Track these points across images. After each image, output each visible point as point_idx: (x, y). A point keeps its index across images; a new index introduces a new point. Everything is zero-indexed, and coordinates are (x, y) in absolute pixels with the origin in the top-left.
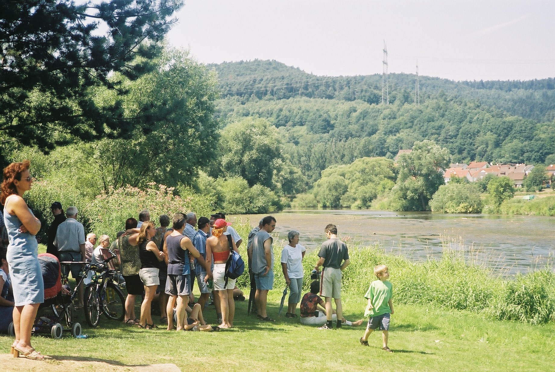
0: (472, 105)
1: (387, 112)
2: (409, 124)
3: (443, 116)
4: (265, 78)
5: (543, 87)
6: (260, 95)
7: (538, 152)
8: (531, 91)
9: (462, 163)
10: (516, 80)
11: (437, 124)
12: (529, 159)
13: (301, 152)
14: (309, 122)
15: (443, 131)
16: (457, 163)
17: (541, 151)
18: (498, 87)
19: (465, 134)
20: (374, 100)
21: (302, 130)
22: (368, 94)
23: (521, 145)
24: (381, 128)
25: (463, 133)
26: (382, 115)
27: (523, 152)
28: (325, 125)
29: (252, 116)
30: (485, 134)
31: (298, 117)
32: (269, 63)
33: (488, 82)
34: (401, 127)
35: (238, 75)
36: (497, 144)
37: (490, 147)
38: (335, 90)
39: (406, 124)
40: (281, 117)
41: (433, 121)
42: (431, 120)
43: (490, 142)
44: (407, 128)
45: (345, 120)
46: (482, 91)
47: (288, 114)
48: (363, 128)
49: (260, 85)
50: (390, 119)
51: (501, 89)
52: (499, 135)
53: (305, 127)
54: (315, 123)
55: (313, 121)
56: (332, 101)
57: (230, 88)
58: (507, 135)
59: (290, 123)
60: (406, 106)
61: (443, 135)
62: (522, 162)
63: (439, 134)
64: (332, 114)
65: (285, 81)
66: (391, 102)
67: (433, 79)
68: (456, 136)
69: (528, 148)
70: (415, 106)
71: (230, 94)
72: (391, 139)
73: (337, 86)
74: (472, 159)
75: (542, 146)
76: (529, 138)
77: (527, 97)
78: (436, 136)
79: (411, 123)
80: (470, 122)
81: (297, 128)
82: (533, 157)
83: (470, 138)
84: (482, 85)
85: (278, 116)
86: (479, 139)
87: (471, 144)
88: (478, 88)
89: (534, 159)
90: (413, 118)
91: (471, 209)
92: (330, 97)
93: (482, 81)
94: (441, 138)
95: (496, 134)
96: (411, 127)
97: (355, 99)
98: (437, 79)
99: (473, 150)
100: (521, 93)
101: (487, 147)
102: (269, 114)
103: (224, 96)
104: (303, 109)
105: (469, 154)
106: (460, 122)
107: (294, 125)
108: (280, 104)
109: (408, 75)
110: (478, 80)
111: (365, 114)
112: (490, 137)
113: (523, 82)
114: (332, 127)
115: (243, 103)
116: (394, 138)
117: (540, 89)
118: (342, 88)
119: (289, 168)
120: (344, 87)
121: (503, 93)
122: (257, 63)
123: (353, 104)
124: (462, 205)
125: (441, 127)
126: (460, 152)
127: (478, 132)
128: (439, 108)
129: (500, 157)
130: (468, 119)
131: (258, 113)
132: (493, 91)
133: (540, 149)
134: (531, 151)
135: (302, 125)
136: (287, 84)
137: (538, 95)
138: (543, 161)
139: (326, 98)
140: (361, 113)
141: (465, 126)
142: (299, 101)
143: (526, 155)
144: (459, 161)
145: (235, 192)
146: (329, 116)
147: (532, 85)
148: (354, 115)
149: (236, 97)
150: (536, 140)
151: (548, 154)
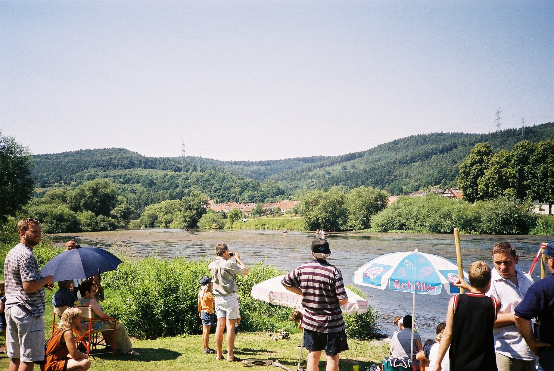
0: (229, 173)
1: (184, 176)
2: (196, 183)
3: (214, 178)
4: (118, 157)
5: (265, 165)
6: (115, 166)
7: (261, 197)
8: (259, 166)
10: (252, 161)
11: (211, 182)
12: (257, 201)
13: (136, 198)
14: (142, 181)
15: (214, 186)
16: (220, 203)
18: (243, 164)
19: (224, 188)
20: (178, 170)
21: (138, 186)
22: (174, 167)
23: (252, 194)
24: (180, 184)
26: (181, 178)
27: (253, 197)
28: (150, 183)
29: (110, 178)
30: (235, 188)
31: (136, 178)
32: (120, 149)
33: (238, 162)
34: (192, 184)
35: (102, 156)
36: (241, 193)
38: (156, 165)
39: (194, 183)
40: (126, 179)
41: (209, 181)
42: (207, 180)
43: (237, 193)
44: (195, 185)
45: (162, 180)
46: (236, 166)
47: (130, 177)
48: (171, 185)
49: (115, 161)
50: (186, 180)
51: (245, 165)
53: (140, 184)
54: (145, 182)
55: (144, 181)
56: (154, 170)
57: (97, 162)
58: (246, 189)
59: (131, 182)
60: (195, 173)
61: (213, 189)
62: (253, 202)
63: (211, 188)
64: (155, 177)
65: (129, 159)
66: (187, 171)
67: (210, 159)
68: (220, 189)
69: (256, 195)
70: (199, 173)
71: (97, 166)
72: (186, 190)
73: (157, 162)
74: (229, 201)
76: (257, 190)
77: (258, 169)
78: (210, 189)
79: (197, 182)
80: (227, 182)
81: (135, 185)
82: (259, 200)
83: (227, 190)
84: (236, 163)
85: (124, 178)
86: (232, 190)
87: (228, 193)
88: (233, 165)
89: (259, 201)
90: (198, 180)
91: (218, 227)
92: (154, 168)
93: (235, 161)
94: (213, 190)
95: (241, 188)
96: (197, 184)
97: (167, 169)
98: (213, 159)
99: (229, 196)
100: (255, 167)
102: (119, 177)
103: (94, 167)
104: (139, 174)
105: (227, 198)
106: (222, 182)
107: (133, 183)
108: (126, 171)
109: (197, 158)
110: (233, 160)
111: (172, 177)
112: (238, 190)
113: (256, 162)
114: (155, 184)
115: (105, 171)
116: (187, 190)
117: (264, 165)
118: (160, 164)
119: (126, 206)
120: (162, 163)
121: (246, 167)
122: (114, 149)
123: (166, 172)
124: (213, 225)
125: (212, 185)
126: (222, 198)
127: (231, 187)
128: (212, 174)
129: (243, 200)
130: (226, 180)
131: (113, 176)
132: (241, 167)
133: (262, 195)
134: (258, 197)
135: (138, 183)
136: (130, 161)
137: (263, 169)
138: (263, 202)
139: (151, 169)
140: (170, 177)
141: (225, 184)
142: (137, 170)
143: (255, 199)
144: (222, 202)
145: (87, 219)
146: (153, 178)
147: (260, 163)
148: (167, 177)
149: (101, 168)
150: (260, 191)
151: (266, 198)
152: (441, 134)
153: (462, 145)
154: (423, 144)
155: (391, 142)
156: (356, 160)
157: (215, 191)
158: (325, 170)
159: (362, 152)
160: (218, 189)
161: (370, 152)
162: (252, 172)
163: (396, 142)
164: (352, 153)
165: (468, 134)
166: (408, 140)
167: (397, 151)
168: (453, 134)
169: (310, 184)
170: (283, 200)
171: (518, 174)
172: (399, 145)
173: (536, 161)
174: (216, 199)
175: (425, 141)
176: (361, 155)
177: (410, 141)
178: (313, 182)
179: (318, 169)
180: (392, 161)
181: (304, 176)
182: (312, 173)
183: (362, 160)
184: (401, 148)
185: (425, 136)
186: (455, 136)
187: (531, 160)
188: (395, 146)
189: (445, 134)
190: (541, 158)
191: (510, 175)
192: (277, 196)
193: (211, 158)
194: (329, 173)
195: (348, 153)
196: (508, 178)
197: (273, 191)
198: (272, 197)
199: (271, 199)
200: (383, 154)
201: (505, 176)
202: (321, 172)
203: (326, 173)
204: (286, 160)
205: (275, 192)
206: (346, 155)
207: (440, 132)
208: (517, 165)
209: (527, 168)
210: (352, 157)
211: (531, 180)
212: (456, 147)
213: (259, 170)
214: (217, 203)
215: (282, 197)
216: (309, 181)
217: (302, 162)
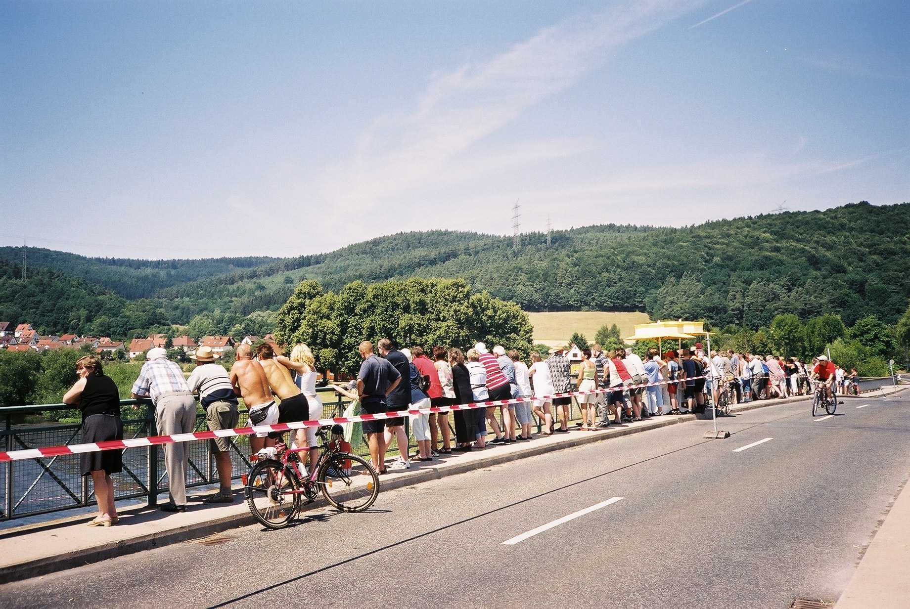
0: (75, 283)
2: (11, 298)
3: (43, 292)
5: (168, 267)
7: (122, 327)
8: (157, 270)
9: (55, 335)
10: (145, 260)
11: (36, 299)
12: (114, 334)
15: (42, 306)
16: (50, 336)
17: (125, 327)
18: (128, 264)
19: (59, 310)
23: (108, 320)
25: (59, 309)
27: (109, 327)
30: (78, 310)
33: (119, 260)
36: (89, 319)
37: (82, 322)
39: (7, 298)
41: (33, 296)
43: (82, 317)
46: (114, 268)
51: (130, 266)
52: (91, 312)
58: (98, 311)
60: (13, 281)
61: (41, 309)
62: (108, 336)
63: (37, 308)
68: (52, 311)
69: (114, 324)
70: (21, 282)
74: (66, 332)
75: (126, 322)
76: (116, 315)
78: (35, 310)
80: (67, 299)
82: (118, 331)
83: (65, 313)
84: (113, 262)
86: (72, 314)
87: (64, 319)
88: (109, 265)
89: (119, 334)
90: (14, 293)
93: (113, 258)
94: (39, 312)
95: (89, 310)
96: (12, 301)
98: (70, 254)
99: (66, 324)
100: (149, 271)
101: (80, 321)
105: (63, 327)
106: (58, 299)
109: (39, 249)
110: (110, 257)
112: (83, 313)
113: (151, 261)
117: (165, 268)
121: (132, 270)
125: (39, 302)
126: (55, 325)
127: (72, 307)
128: (42, 284)
129: (90, 330)
130: (65, 296)
132: (123, 269)
134: (117, 327)
137: (163, 273)
138: (126, 335)
141: (61, 303)
143: (112, 329)
144: (53, 333)
147: (158, 264)
150: (122, 317)
151: (130, 329)
152: (447, 233)
153: (465, 253)
154: (417, 247)
155: (368, 242)
156: (310, 268)
157: (43, 314)
158: (258, 281)
159: (322, 255)
160: (49, 311)
161: (336, 255)
162: (138, 279)
163: (376, 243)
164: (305, 256)
165: (483, 235)
166: (395, 239)
167: (374, 255)
168: (463, 233)
169: (227, 306)
170: (160, 333)
171: (338, 329)
172: (380, 248)
173: (365, 311)
174: (41, 329)
175: (419, 243)
176: (318, 260)
177: (397, 241)
178: (232, 302)
179: (246, 280)
180: (358, 274)
181: (220, 291)
182: (235, 287)
183: (319, 268)
184: (382, 252)
185: (421, 234)
186: (465, 238)
187: (357, 310)
188: (374, 248)
189: (450, 233)
190: (369, 307)
191: (327, 330)
192: (152, 327)
193: (68, 251)
194: (262, 288)
195: (298, 257)
196: (325, 334)
197: (144, 317)
198: (143, 328)
199: (139, 331)
200: (353, 260)
201: (321, 331)
202: (249, 285)
203: (257, 289)
204: (204, 261)
205: (149, 320)
206: (295, 259)
207: (443, 230)
208: (341, 315)
209: (352, 320)
210: (304, 262)
211: (356, 337)
212: (455, 255)
213: (154, 275)
214: (43, 335)
215: (159, 328)
216: (227, 299)
217: (231, 266)
